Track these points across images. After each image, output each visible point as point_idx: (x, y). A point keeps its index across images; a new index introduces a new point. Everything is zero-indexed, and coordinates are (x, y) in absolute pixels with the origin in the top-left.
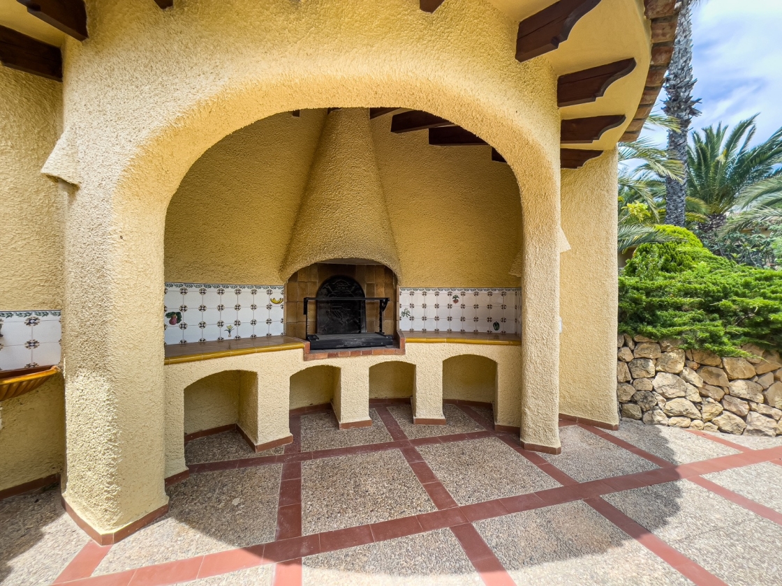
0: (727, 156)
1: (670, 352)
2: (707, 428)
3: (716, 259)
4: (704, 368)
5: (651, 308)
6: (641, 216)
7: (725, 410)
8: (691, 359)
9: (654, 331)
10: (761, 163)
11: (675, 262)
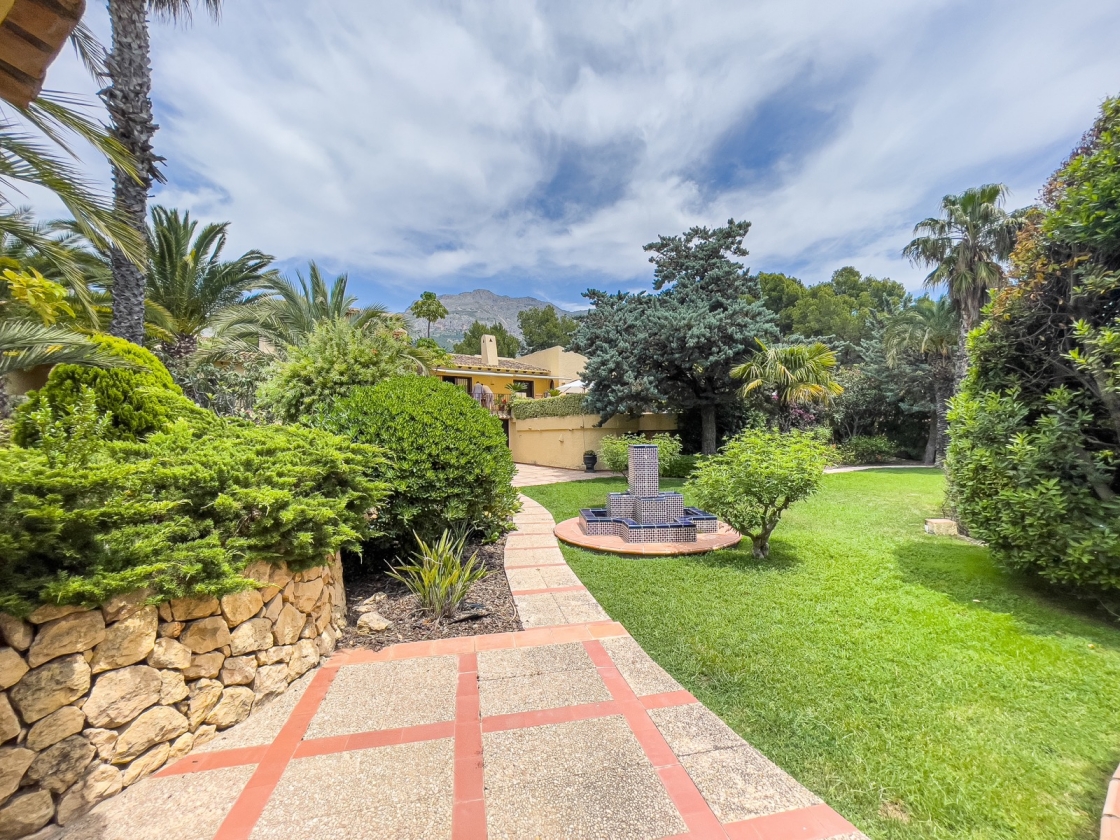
0: (197, 258)
1: (126, 619)
2: (198, 741)
3: (200, 414)
4: (194, 627)
5: (79, 534)
6: (50, 311)
7: (226, 687)
8: (169, 619)
9: (88, 587)
10: (233, 283)
11: (131, 403)
